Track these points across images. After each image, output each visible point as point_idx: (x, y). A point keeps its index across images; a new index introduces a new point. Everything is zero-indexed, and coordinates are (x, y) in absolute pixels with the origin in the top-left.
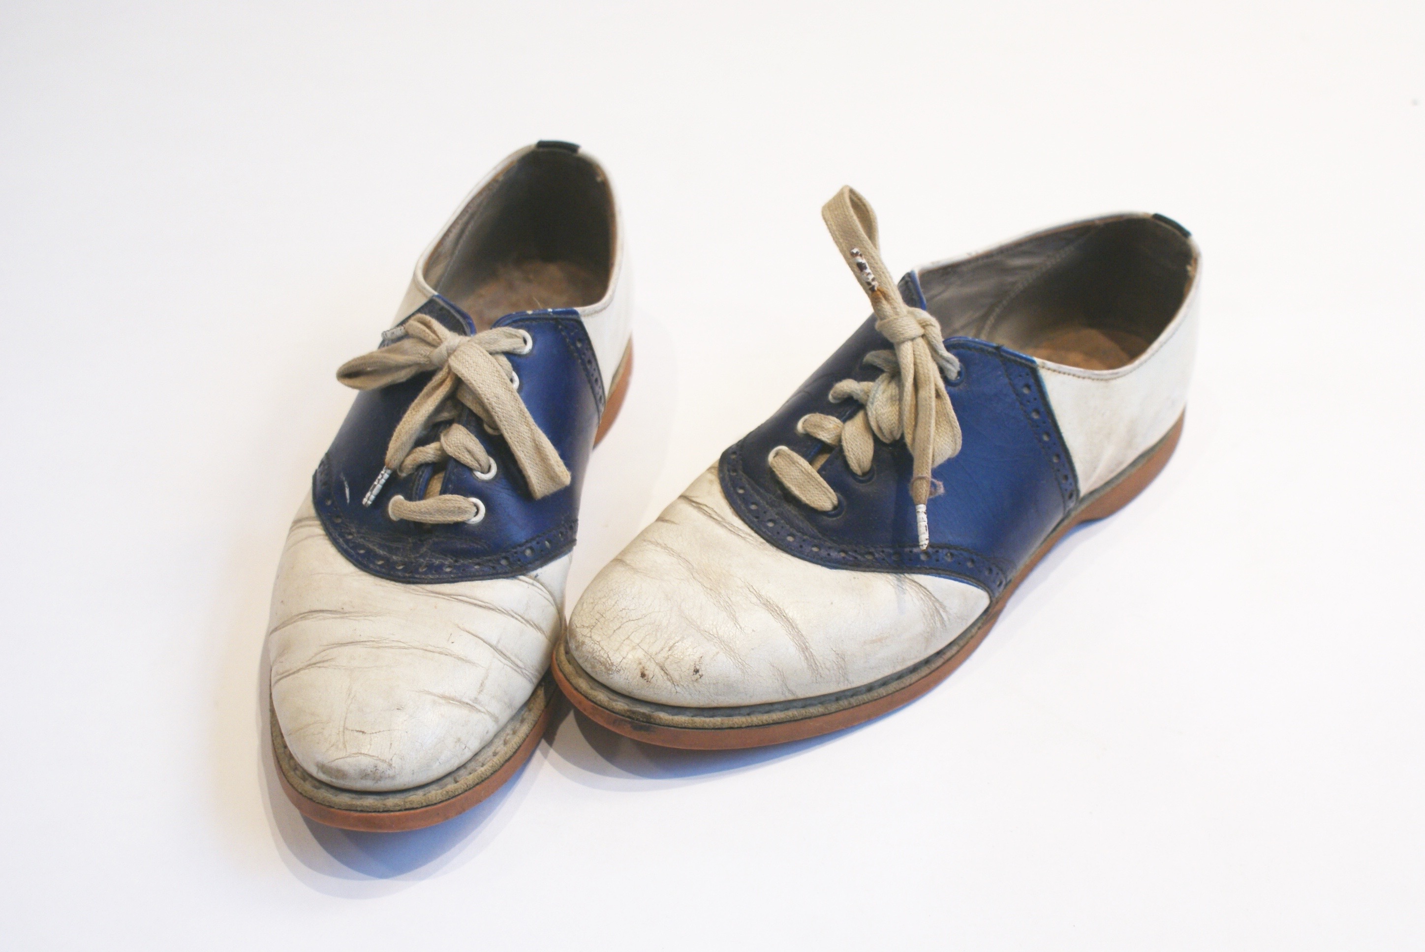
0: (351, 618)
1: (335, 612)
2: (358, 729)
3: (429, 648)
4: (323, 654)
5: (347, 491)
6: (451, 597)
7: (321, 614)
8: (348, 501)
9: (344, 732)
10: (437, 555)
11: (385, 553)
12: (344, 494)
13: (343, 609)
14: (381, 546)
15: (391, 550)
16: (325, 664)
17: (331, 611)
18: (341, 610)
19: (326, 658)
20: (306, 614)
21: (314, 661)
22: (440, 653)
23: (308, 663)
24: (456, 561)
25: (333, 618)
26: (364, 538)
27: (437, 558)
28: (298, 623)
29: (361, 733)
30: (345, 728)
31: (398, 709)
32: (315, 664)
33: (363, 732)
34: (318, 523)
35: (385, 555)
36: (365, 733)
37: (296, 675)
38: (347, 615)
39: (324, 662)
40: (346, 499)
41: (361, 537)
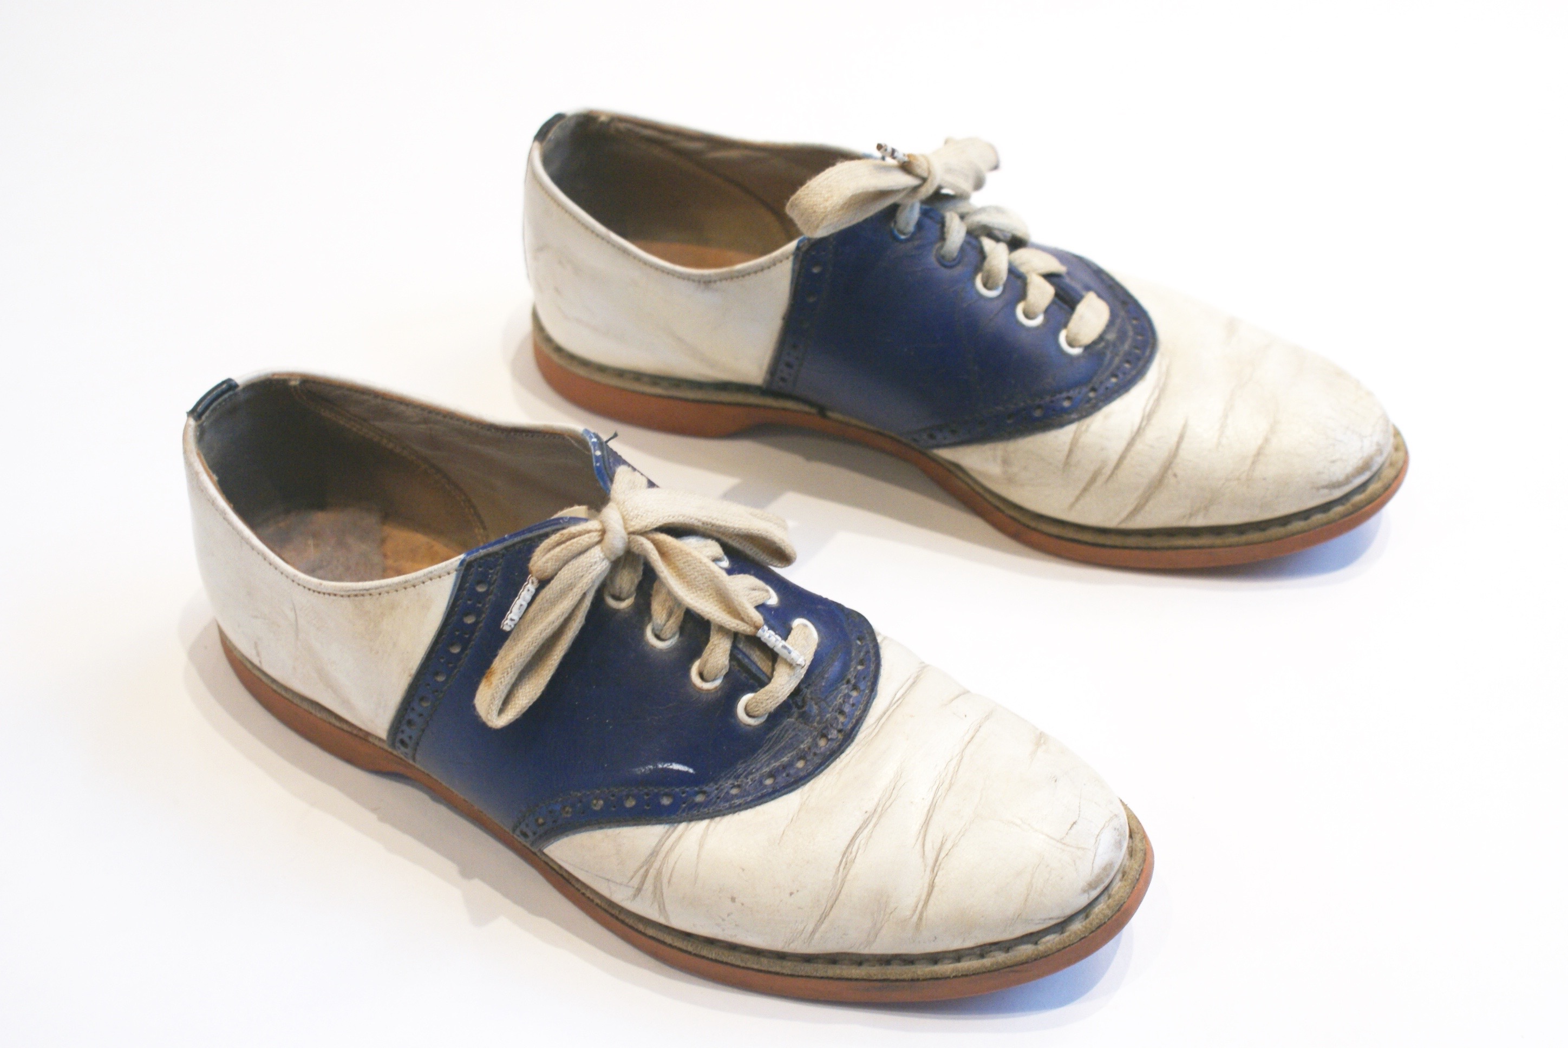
0: (888, 804)
1: (865, 823)
2: (1069, 826)
3: (967, 738)
4: (928, 846)
5: (676, 767)
6: (895, 704)
7: (857, 841)
8: (691, 771)
9: (1064, 844)
10: (831, 697)
11: (789, 755)
12: (678, 771)
13: (866, 812)
14: (775, 757)
15: (790, 747)
16: (948, 846)
17: (860, 828)
18: (867, 815)
19: (937, 845)
20: (844, 860)
21: (930, 862)
22: (977, 731)
23: (929, 869)
24: (848, 682)
25: (875, 826)
26: (751, 773)
27: (835, 698)
28: (852, 872)
29: (1075, 826)
30: (1060, 841)
31: (1056, 781)
32: (936, 860)
33: (1075, 823)
34: (683, 826)
35: (791, 756)
36: (1076, 822)
37: (936, 889)
38: (879, 809)
39: (940, 849)
40: (687, 773)
41: (746, 777)
